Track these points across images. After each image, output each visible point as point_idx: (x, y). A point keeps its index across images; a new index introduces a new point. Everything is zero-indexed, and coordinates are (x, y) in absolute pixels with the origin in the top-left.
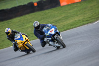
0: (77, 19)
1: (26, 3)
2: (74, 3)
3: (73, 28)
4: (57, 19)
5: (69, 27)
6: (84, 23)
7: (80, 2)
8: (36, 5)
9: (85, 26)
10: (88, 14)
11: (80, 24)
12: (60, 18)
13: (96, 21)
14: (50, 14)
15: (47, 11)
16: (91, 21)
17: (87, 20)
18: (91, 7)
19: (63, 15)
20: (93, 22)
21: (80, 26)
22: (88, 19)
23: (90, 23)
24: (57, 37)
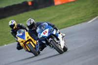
0: (71, 18)
1: (20, 2)
2: (68, 3)
3: (67, 27)
4: (51, 18)
5: (63, 26)
6: (78, 22)
7: (74, 2)
8: (30, 4)
9: (79, 25)
10: (82, 14)
11: (74, 23)
12: (55, 17)
13: (90, 20)
14: (44, 13)
15: (41, 10)
16: (85, 20)
17: (81, 20)
18: (85, 6)
19: (57, 15)
20: (86, 21)
21: (74, 25)
22: (82, 18)
23: (84, 22)
24: (51, 41)
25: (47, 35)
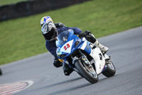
24: (76, 61)
25: (69, 51)
